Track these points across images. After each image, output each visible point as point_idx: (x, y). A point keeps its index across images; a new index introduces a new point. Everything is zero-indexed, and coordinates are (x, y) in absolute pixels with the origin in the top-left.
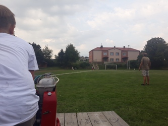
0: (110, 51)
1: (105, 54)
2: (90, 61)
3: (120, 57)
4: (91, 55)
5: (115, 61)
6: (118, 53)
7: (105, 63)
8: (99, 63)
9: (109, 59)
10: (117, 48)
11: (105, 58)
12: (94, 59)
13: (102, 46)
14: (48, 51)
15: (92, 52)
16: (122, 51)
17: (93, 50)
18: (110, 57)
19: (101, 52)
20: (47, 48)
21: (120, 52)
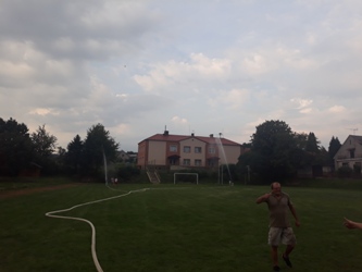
0: (182, 144)
1: (173, 149)
2: (141, 162)
3: (202, 157)
4: (144, 150)
5: (192, 163)
6: (200, 149)
7: (173, 168)
8: (160, 167)
9: (181, 159)
10: (198, 138)
11: (173, 159)
12: (149, 160)
13: (166, 132)
14: (46, 138)
15: (145, 144)
16: (208, 144)
17: (147, 140)
18: (183, 156)
19: (165, 144)
20: (43, 132)
21: (203, 145)
